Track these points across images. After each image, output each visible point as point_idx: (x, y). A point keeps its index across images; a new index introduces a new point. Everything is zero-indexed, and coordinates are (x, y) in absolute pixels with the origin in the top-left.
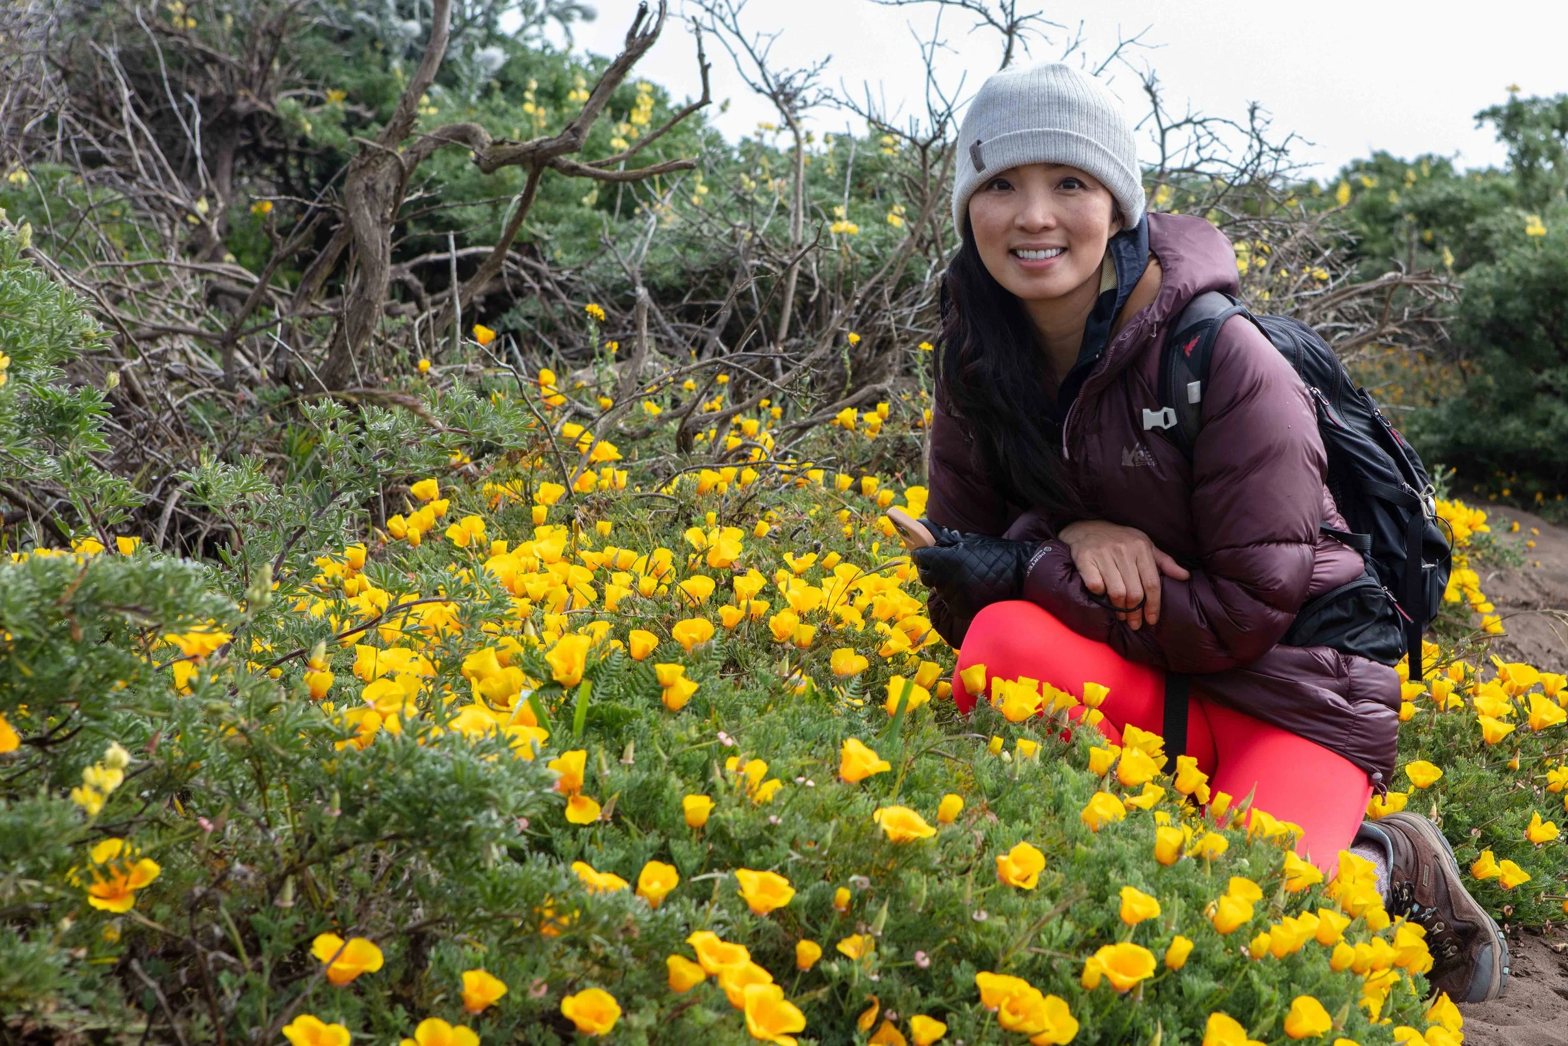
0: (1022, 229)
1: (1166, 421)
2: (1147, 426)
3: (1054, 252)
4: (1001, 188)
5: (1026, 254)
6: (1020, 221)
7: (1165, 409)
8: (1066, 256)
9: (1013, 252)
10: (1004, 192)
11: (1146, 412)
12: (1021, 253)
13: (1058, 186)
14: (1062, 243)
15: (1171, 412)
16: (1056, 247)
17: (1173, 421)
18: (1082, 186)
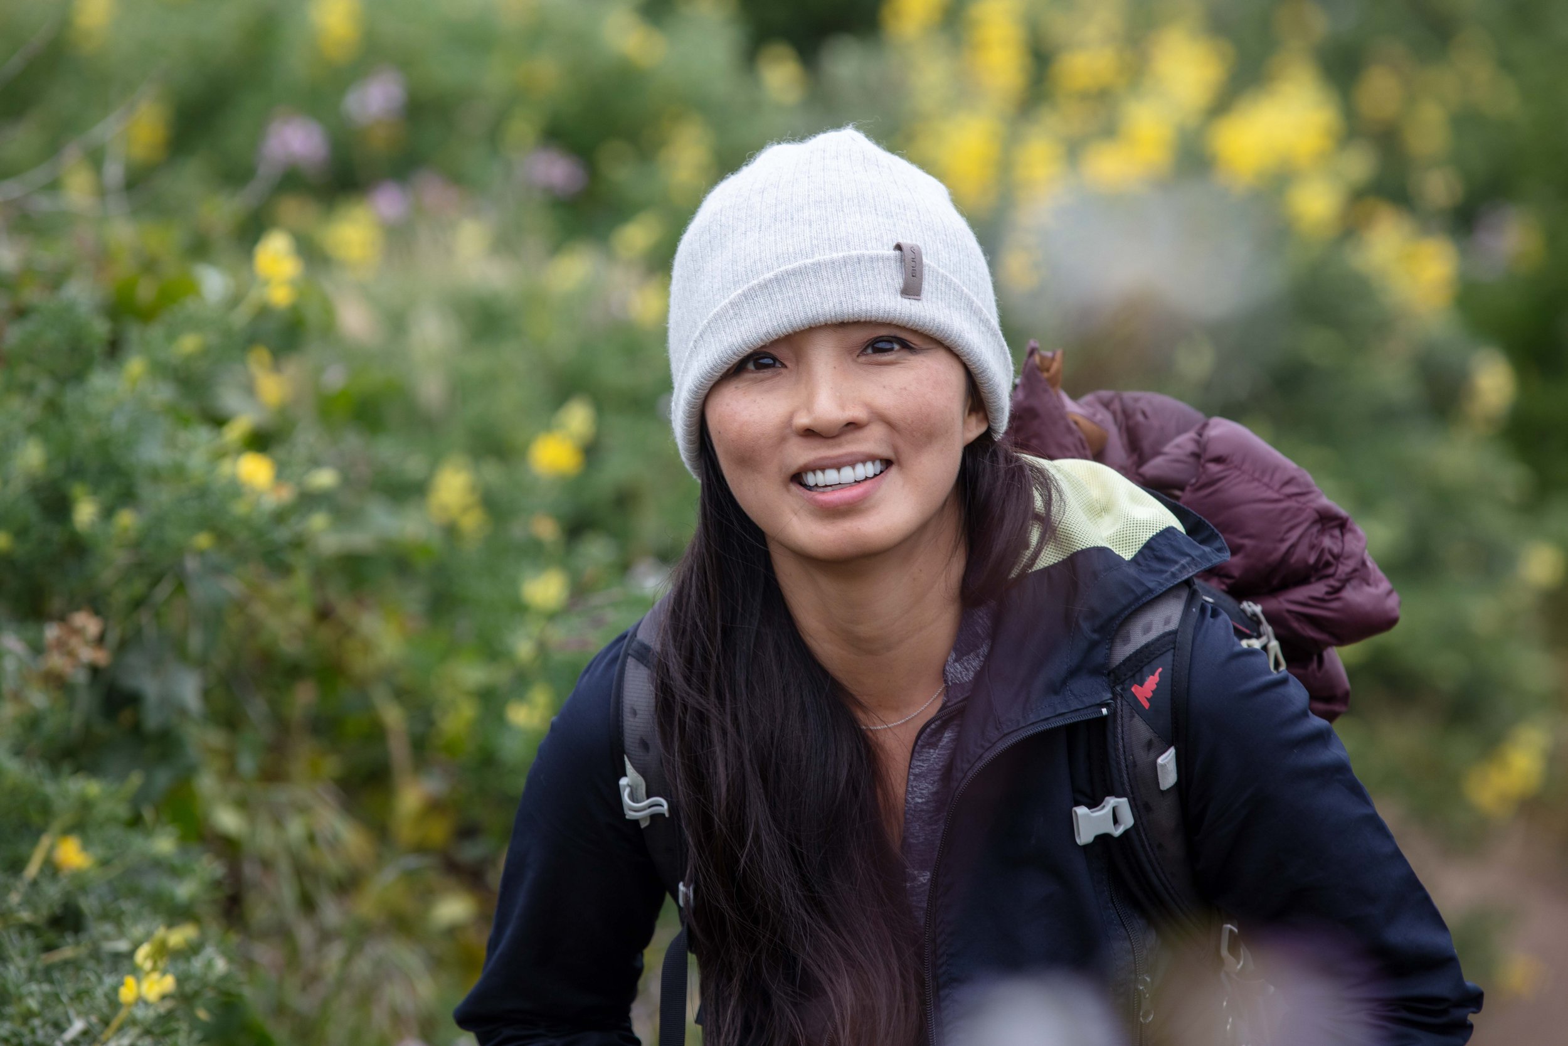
0: (809, 433)
1: (1116, 821)
2: (1085, 835)
3: (870, 469)
4: (760, 367)
5: (820, 478)
6: (803, 420)
7: (1111, 802)
8: (893, 471)
9: (797, 478)
10: (768, 373)
11: (1081, 811)
12: (811, 479)
13: (863, 352)
14: (885, 451)
15: (1123, 803)
16: (872, 458)
17: (1128, 820)
18: (906, 346)
